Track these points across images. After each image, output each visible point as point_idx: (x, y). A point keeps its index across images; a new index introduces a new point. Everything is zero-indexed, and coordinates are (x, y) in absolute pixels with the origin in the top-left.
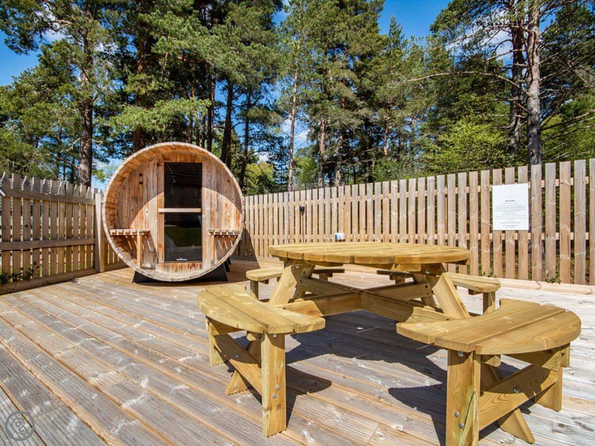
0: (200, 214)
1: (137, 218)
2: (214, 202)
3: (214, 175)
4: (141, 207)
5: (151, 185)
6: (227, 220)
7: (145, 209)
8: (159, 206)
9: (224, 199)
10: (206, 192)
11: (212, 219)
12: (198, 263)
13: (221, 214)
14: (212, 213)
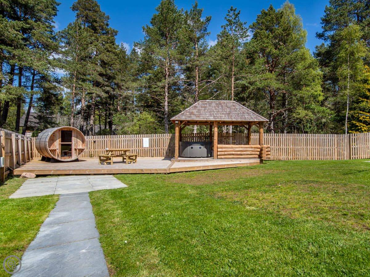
0: (72, 144)
1: (53, 145)
2: (76, 141)
3: (76, 134)
4: (54, 142)
5: (57, 136)
6: (79, 145)
7: (55, 143)
8: (59, 142)
9: (78, 140)
10: (73, 138)
11: (75, 145)
12: (71, 157)
13: (77, 144)
14: (75, 144)
